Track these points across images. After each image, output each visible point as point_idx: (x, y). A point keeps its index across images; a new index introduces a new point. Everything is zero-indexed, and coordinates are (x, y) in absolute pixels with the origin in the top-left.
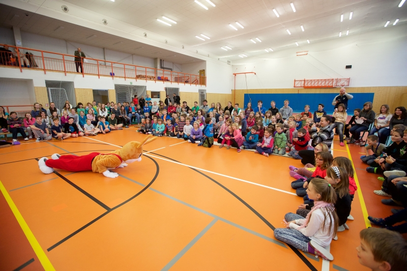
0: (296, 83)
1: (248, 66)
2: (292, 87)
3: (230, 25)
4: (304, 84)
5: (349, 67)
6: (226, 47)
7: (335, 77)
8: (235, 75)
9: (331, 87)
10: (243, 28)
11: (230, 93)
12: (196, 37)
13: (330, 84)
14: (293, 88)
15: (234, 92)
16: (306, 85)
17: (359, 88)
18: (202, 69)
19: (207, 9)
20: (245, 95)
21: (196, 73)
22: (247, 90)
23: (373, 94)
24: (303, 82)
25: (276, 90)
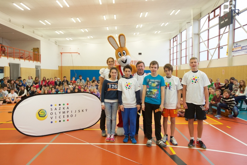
1: (72, 47)
3: (72, 19)
5: (140, 54)
6: (60, 31)
7: (133, 60)
8: (61, 53)
10: (80, 21)
11: (57, 69)
12: (40, 21)
15: (61, 68)
16: (117, 64)
18: (36, 47)
19: (62, 7)
20: (71, 71)
21: (29, 50)
22: (73, 67)
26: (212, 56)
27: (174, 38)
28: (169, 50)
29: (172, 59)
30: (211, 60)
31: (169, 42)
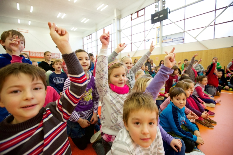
26: (138, 48)
27: (88, 37)
31: (82, 39)
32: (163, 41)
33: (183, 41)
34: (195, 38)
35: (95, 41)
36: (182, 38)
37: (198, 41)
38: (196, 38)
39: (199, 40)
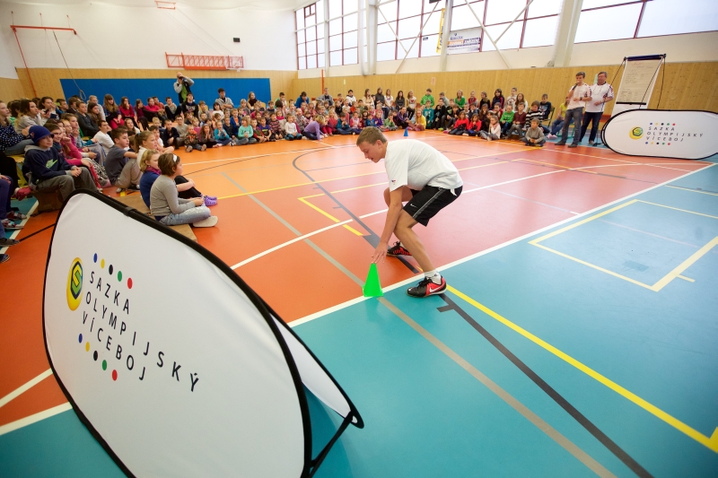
0: (171, 59)
1: (46, 11)
2: (164, 66)
4: (184, 63)
5: (237, 40)
7: (225, 54)
8: (14, 28)
9: (223, 69)
13: (220, 65)
14: (167, 68)
15: (27, 73)
16: (187, 64)
17: (253, 71)
20: (63, 81)
22: (69, 70)
23: (268, 80)
24: (181, 59)
25: (136, 71)
26: (407, 53)
27: (308, 9)
28: (294, 35)
29: (301, 53)
30: (404, 61)
31: (293, 15)
32: (449, 43)
33: (478, 46)
34: (495, 43)
35: (323, 25)
36: (478, 41)
37: (497, 50)
38: (497, 44)
39: (499, 49)
